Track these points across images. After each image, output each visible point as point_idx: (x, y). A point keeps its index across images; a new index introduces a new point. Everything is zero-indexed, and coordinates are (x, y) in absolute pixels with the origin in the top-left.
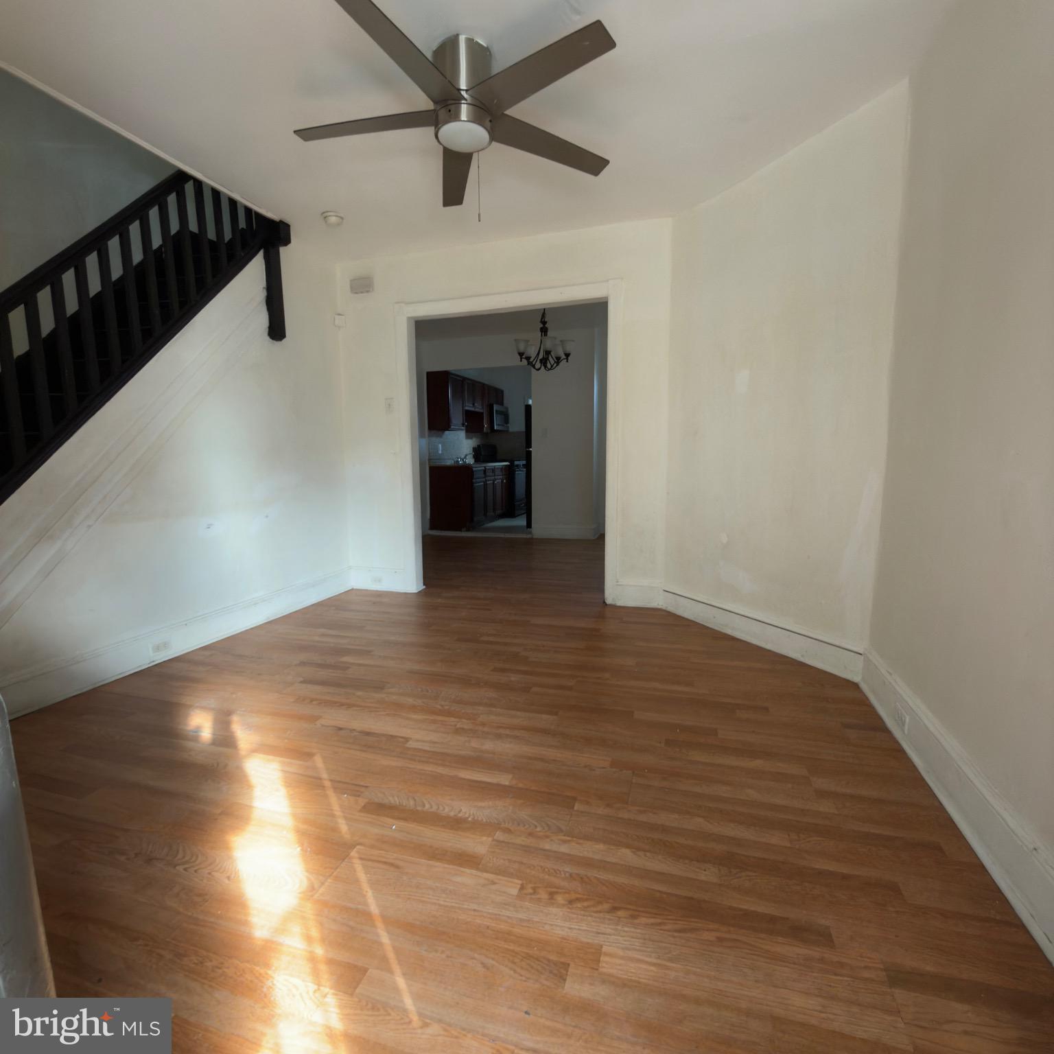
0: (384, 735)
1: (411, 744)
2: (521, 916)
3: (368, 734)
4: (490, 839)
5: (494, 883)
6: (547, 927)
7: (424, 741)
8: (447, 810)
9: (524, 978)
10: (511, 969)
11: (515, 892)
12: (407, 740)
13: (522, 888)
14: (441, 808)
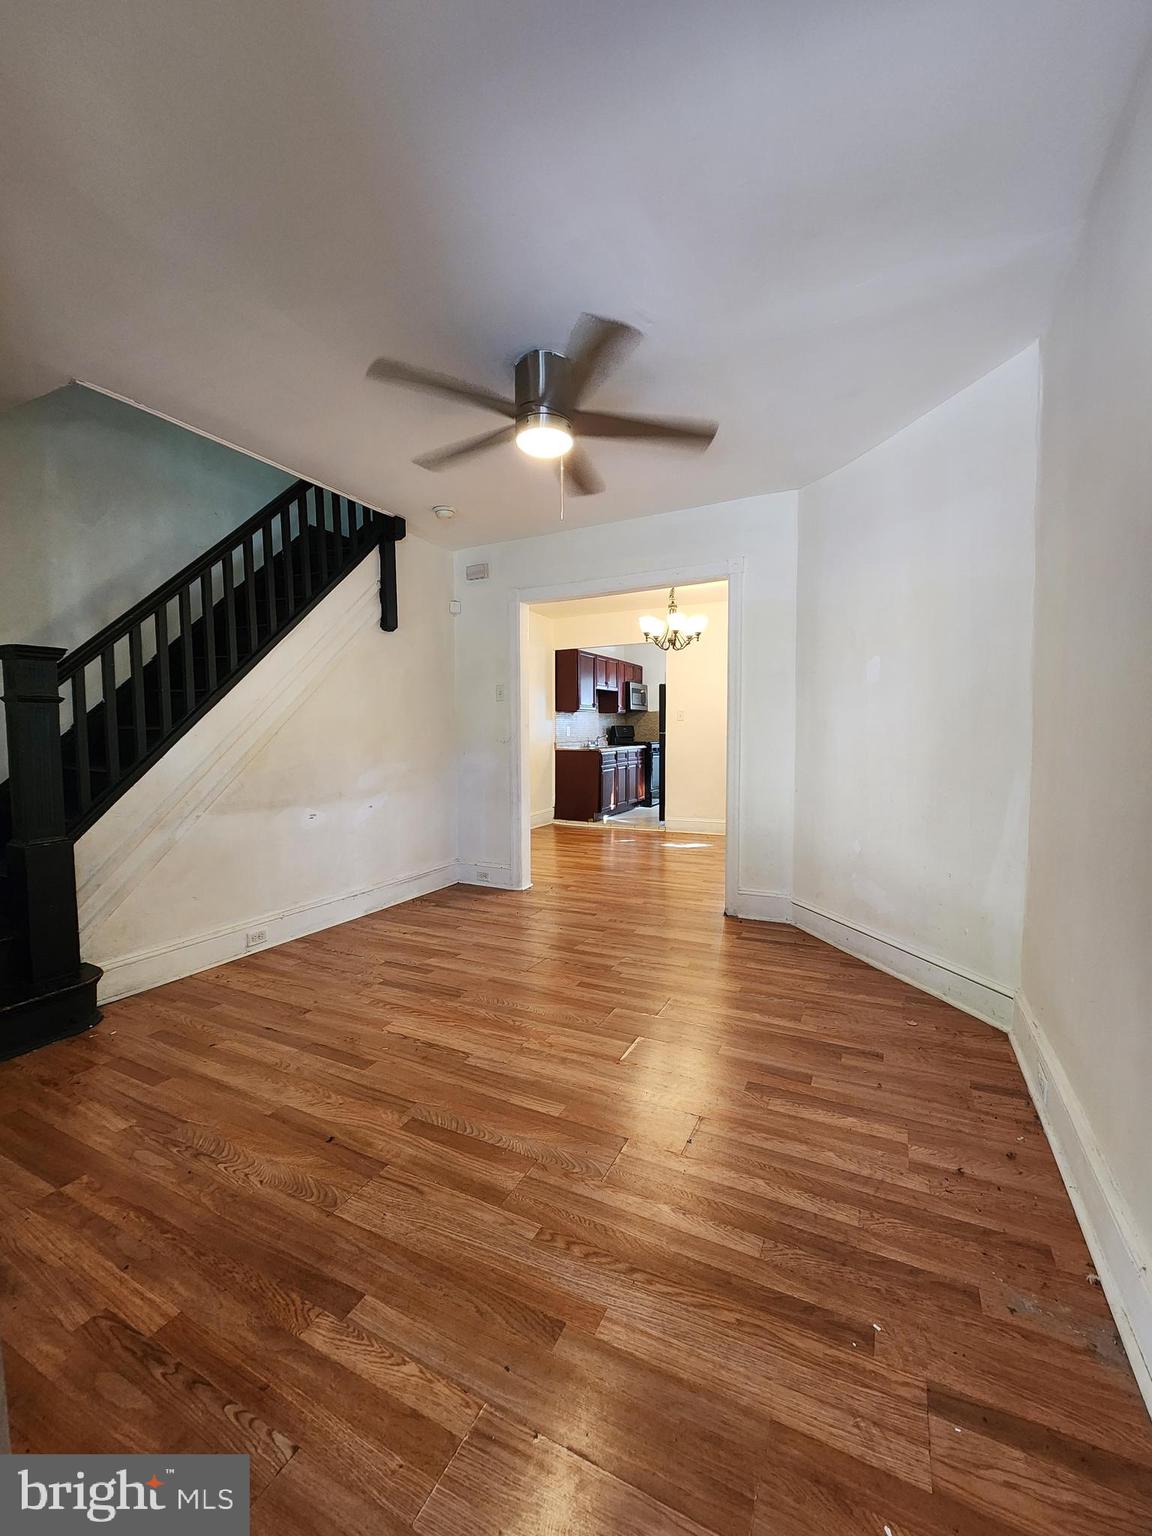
0: (445, 1048)
1: (471, 1061)
2: (529, 1263)
3: (431, 1045)
4: (522, 1175)
5: (513, 1223)
6: (554, 1279)
7: (484, 1059)
8: (486, 1137)
9: (514, 1331)
10: (504, 1318)
11: (532, 1235)
12: (467, 1055)
13: (541, 1232)
14: (482, 1134)
